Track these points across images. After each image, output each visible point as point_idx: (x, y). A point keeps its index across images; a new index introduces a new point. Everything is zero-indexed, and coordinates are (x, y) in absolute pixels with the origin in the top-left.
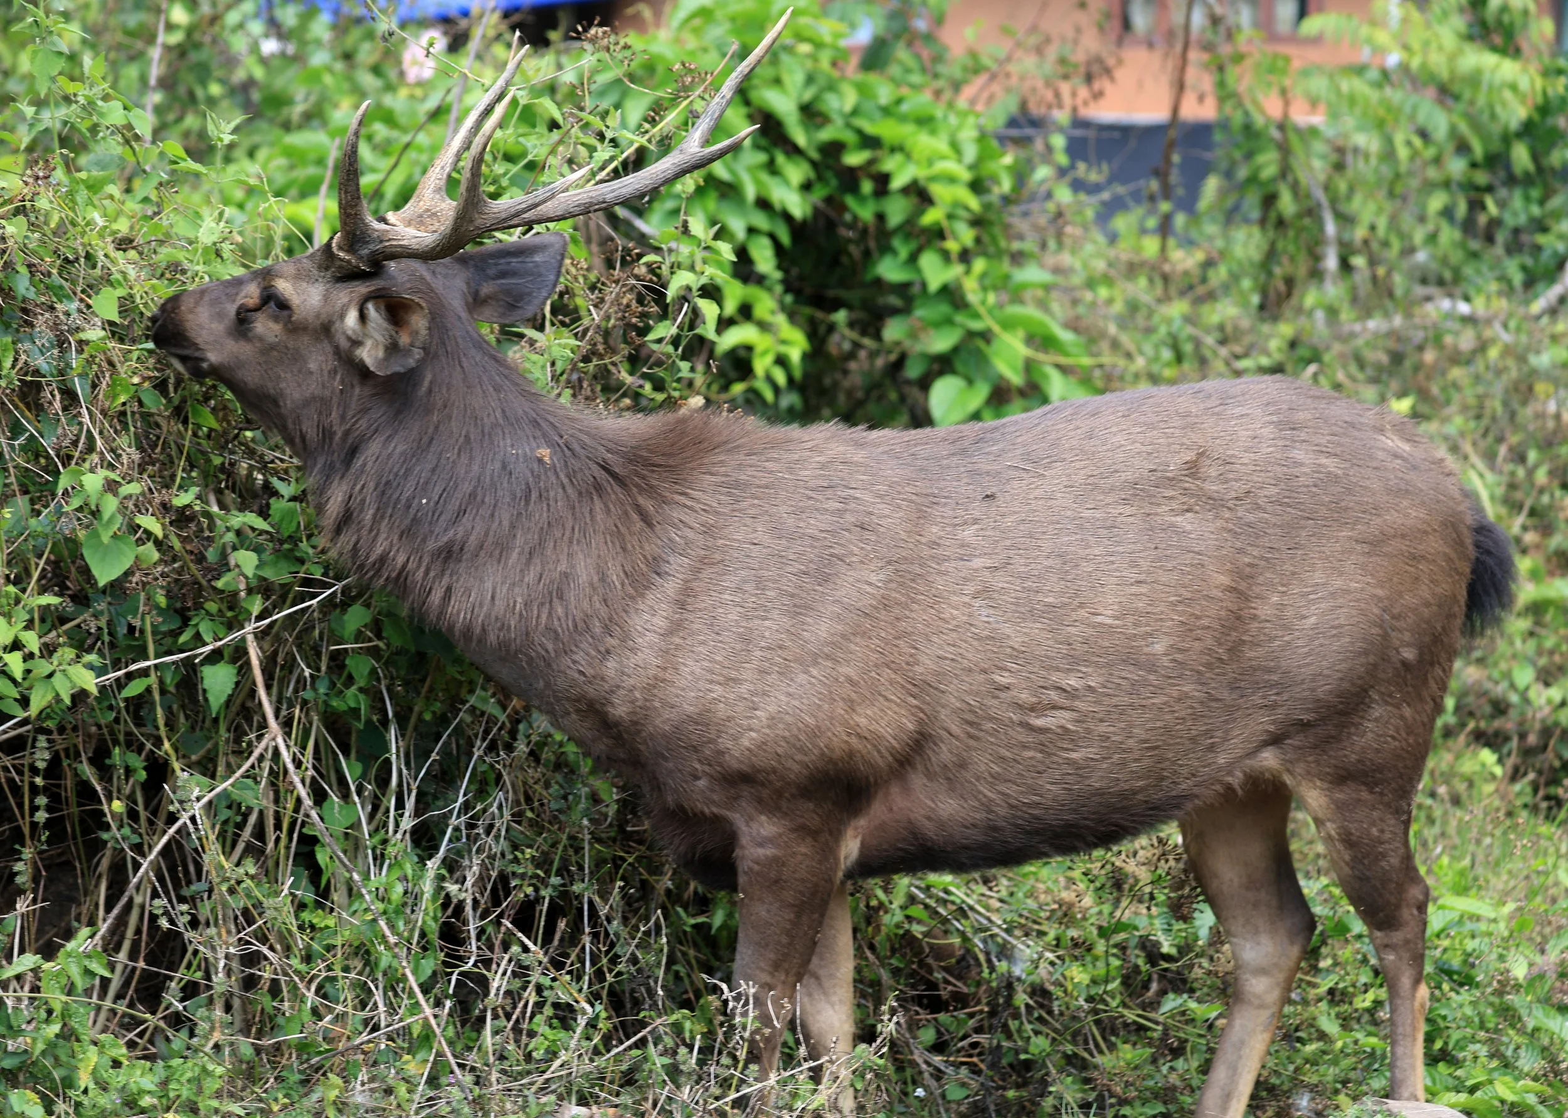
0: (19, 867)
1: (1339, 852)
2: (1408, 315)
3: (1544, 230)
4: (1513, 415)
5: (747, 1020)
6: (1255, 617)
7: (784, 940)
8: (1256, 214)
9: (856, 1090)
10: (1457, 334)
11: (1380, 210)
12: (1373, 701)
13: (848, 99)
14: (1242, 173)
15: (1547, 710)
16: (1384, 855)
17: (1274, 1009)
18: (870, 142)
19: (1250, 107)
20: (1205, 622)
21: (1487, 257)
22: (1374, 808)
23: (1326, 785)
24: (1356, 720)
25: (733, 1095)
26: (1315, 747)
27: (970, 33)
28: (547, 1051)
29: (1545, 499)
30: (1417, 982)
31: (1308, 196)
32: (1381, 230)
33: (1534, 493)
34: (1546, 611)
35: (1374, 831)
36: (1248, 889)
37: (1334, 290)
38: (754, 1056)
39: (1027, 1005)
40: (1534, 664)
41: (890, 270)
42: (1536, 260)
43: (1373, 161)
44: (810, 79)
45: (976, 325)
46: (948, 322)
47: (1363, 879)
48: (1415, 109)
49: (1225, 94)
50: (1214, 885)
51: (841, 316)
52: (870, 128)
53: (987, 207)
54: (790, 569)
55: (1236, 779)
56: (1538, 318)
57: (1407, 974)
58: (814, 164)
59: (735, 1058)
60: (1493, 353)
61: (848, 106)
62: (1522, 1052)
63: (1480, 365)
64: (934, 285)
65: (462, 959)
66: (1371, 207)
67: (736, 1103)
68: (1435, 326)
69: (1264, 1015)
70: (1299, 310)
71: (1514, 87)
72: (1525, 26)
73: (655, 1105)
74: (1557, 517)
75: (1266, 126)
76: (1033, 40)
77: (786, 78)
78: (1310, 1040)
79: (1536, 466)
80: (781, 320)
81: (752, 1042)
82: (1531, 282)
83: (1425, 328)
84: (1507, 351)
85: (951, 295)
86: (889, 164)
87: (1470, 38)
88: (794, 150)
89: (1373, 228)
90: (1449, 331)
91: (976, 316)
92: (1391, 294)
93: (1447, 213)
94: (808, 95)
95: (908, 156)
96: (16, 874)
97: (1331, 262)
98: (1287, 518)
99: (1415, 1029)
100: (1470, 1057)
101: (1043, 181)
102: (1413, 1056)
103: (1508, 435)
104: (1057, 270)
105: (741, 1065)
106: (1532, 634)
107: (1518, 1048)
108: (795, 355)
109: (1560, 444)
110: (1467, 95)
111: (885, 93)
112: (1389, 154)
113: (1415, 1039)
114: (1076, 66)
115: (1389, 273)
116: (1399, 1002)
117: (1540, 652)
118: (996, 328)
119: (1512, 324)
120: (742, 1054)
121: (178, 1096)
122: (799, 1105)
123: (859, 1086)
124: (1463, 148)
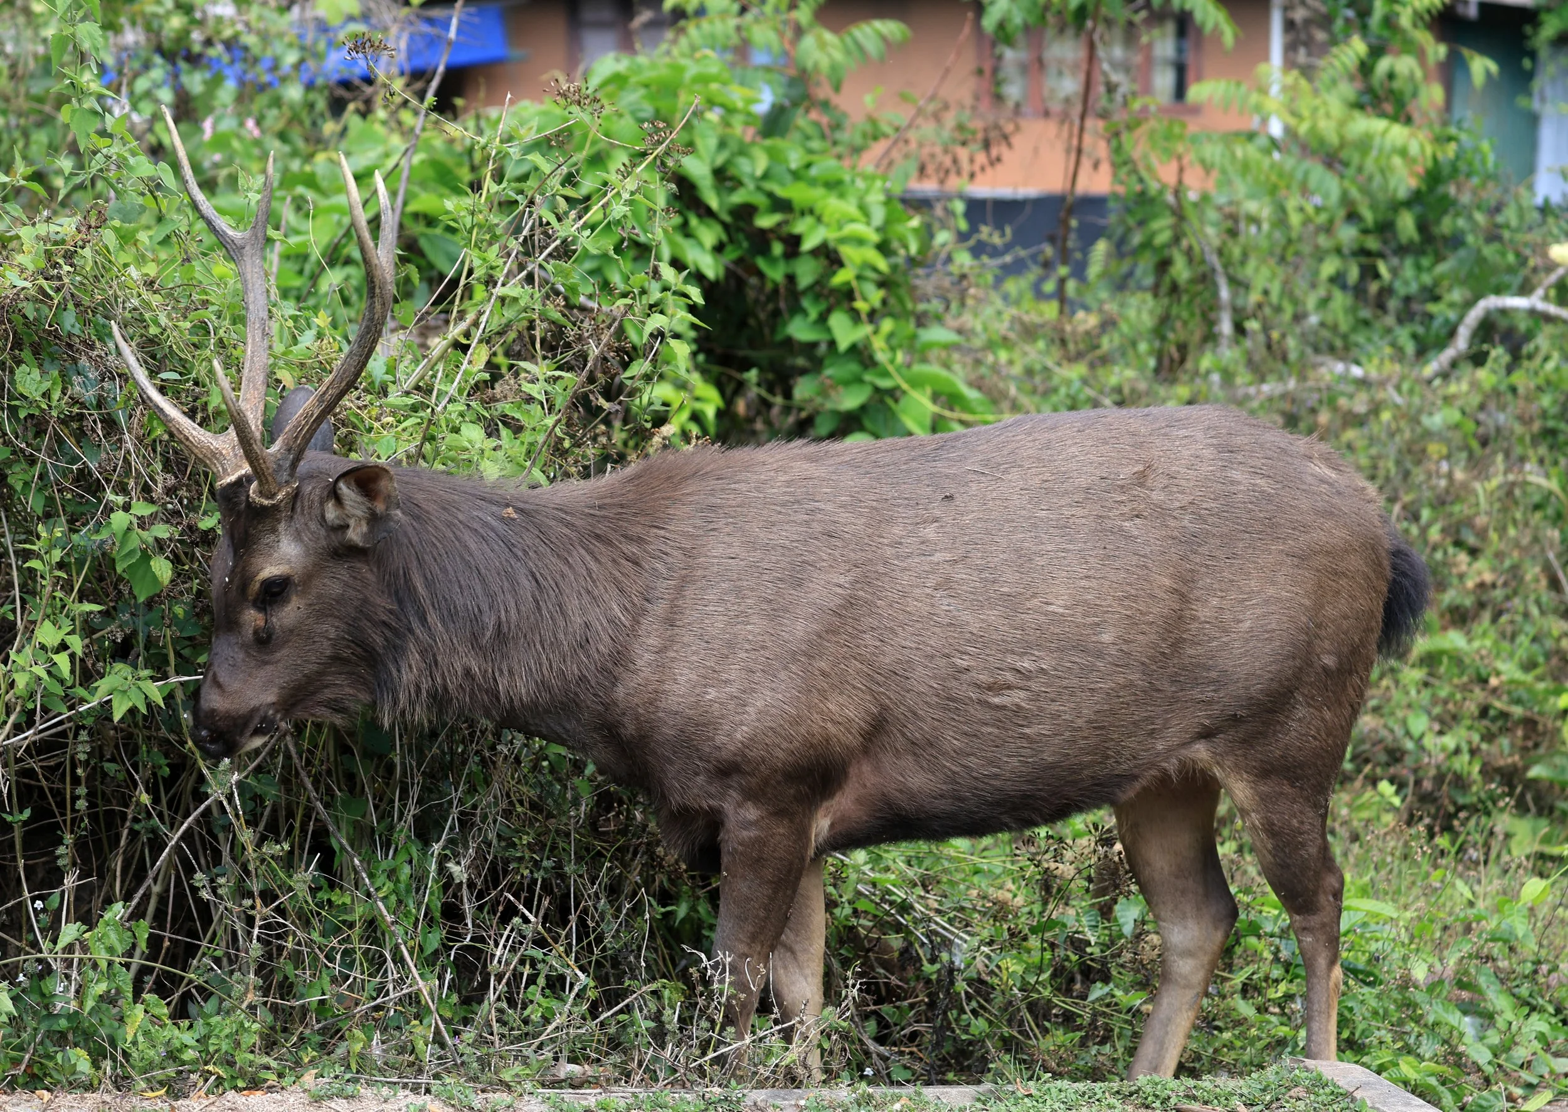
0: (61, 850)
1: (1262, 841)
2: (1302, 378)
3: (1436, 299)
4: (1406, 475)
5: (724, 986)
6: (1194, 618)
7: (762, 914)
8: (1149, 281)
9: (823, 1050)
10: (1351, 397)
11: (1274, 275)
12: (1297, 702)
13: (761, 163)
14: (1137, 239)
15: (1441, 756)
16: (1303, 845)
17: (1199, 989)
18: (781, 205)
19: (1144, 174)
20: (1150, 618)
21: (1378, 325)
22: (1294, 801)
23: (1252, 778)
24: (1282, 718)
25: (711, 1055)
26: (1244, 741)
27: (869, 100)
28: (543, 1017)
29: (1439, 555)
30: (1332, 963)
31: (1203, 261)
32: (1274, 297)
33: (1428, 550)
34: (1440, 663)
35: (1295, 822)
36: (1177, 877)
37: (1229, 354)
38: (729, 1020)
39: (966, 993)
40: (1429, 713)
41: (800, 330)
42: (1428, 328)
43: (1266, 226)
44: (722, 144)
45: (885, 383)
46: (858, 380)
47: (1284, 866)
48: (1306, 174)
49: (1122, 162)
50: (1147, 872)
51: (752, 375)
52: (781, 192)
53: (894, 268)
54: (766, 577)
55: (1171, 766)
56: (1429, 382)
57: (1324, 955)
58: (726, 226)
59: (713, 1022)
60: (1386, 416)
61: (759, 172)
62: (1424, 1039)
63: (1374, 428)
64: (843, 345)
65: (461, 936)
66: (1265, 272)
67: (716, 1061)
68: (1329, 388)
69: (1190, 994)
70: (1196, 373)
71: (1403, 152)
72: (1415, 94)
73: (640, 1065)
74: (1450, 574)
75: (1161, 192)
76: (931, 107)
77: (699, 143)
78: (1227, 1029)
79: (1429, 525)
80: (695, 378)
81: (729, 1007)
82: (1423, 350)
83: (1319, 390)
84: (1400, 414)
85: (861, 354)
86: (800, 226)
87: (1359, 106)
88: (707, 213)
89: (1266, 293)
90: (1343, 394)
91: (886, 374)
92: (1285, 359)
93: (1337, 280)
94: (720, 160)
95: (819, 219)
96: (58, 857)
97: (1226, 327)
98: (1225, 530)
99: (1329, 1006)
100: (1376, 1042)
101: (943, 245)
102: (1327, 1031)
103: (1402, 494)
104: (960, 331)
105: (717, 1028)
106: (1426, 684)
107: (1420, 1035)
108: (710, 411)
109: (1452, 503)
110: (1356, 159)
111: (795, 158)
112: (1281, 220)
113: (1329, 1016)
114: (974, 133)
115: (1283, 336)
116: (1315, 981)
117: (1435, 700)
118: (905, 386)
119: (1405, 387)
120: (719, 1018)
121: (216, 1051)
122: (774, 1061)
123: (826, 1046)
124: (1352, 216)
